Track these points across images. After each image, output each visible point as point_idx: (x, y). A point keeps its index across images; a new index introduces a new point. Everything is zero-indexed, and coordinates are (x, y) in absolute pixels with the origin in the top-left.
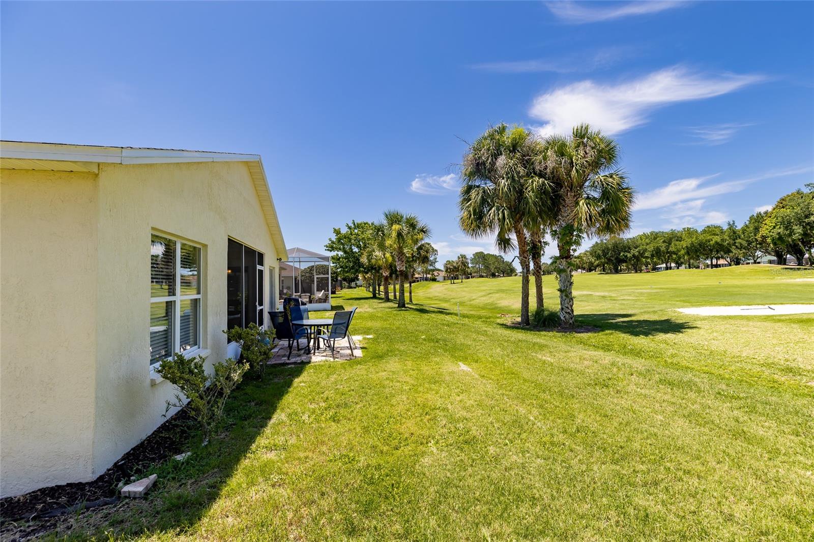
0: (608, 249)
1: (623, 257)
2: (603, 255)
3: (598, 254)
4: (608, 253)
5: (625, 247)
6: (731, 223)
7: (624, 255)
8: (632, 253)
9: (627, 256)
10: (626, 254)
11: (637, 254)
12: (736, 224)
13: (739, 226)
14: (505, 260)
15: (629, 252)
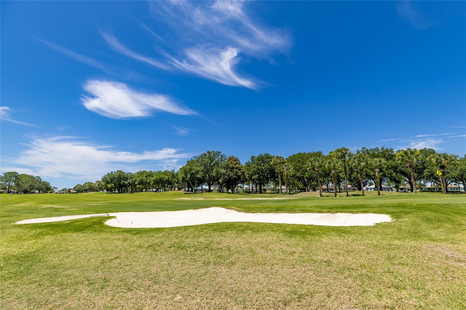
0: (114, 178)
1: (123, 183)
2: (111, 182)
3: (108, 181)
4: (114, 180)
5: (125, 178)
6: (173, 170)
7: (123, 182)
8: (128, 182)
9: (125, 183)
10: (125, 182)
11: (131, 182)
12: (175, 171)
13: (176, 171)
14: (42, 181)
15: (127, 181)
